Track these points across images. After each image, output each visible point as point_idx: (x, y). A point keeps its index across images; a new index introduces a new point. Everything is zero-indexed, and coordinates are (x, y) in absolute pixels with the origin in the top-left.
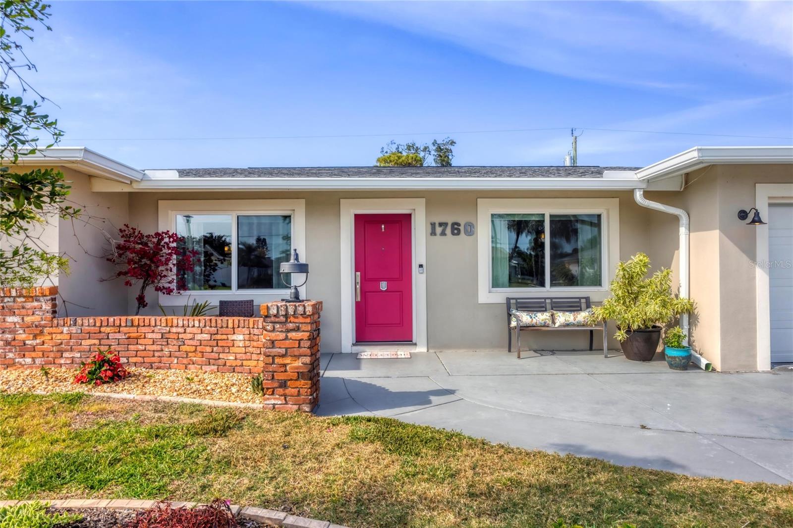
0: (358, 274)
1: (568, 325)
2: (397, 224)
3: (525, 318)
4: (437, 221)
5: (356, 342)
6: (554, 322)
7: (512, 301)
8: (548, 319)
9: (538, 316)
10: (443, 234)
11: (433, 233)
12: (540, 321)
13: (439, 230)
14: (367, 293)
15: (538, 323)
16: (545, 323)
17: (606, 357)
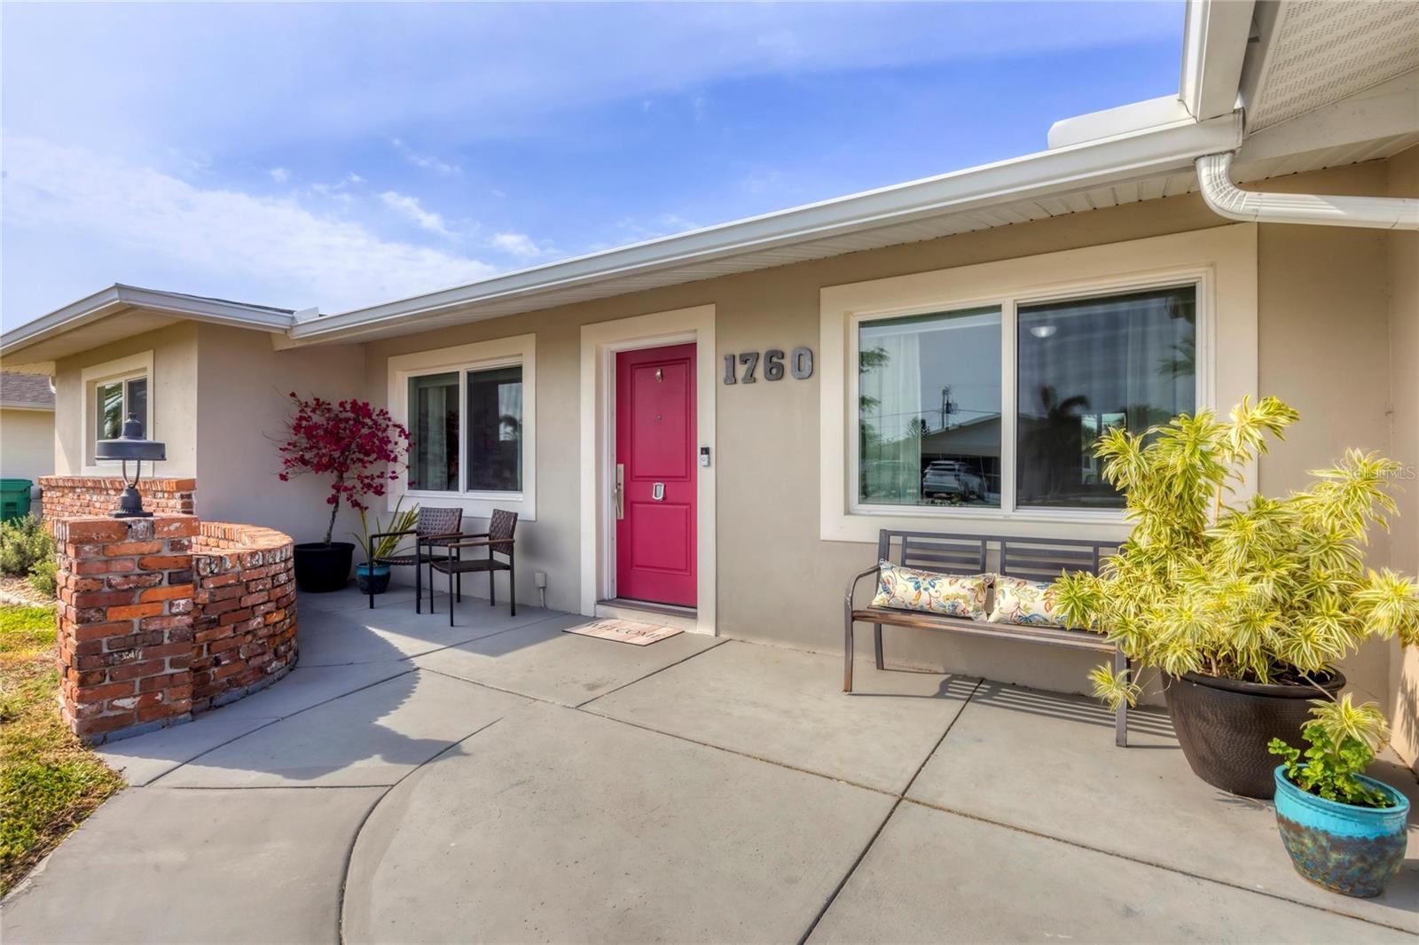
0: (621, 467)
1: (1026, 622)
2: (684, 366)
3: (902, 586)
4: (738, 350)
5: (618, 597)
6: (988, 607)
7: (894, 540)
8: (964, 597)
9: (937, 587)
10: (750, 378)
11: (731, 379)
12: (941, 600)
13: (741, 370)
14: (635, 505)
15: (933, 605)
16: (955, 607)
17: (1122, 743)
